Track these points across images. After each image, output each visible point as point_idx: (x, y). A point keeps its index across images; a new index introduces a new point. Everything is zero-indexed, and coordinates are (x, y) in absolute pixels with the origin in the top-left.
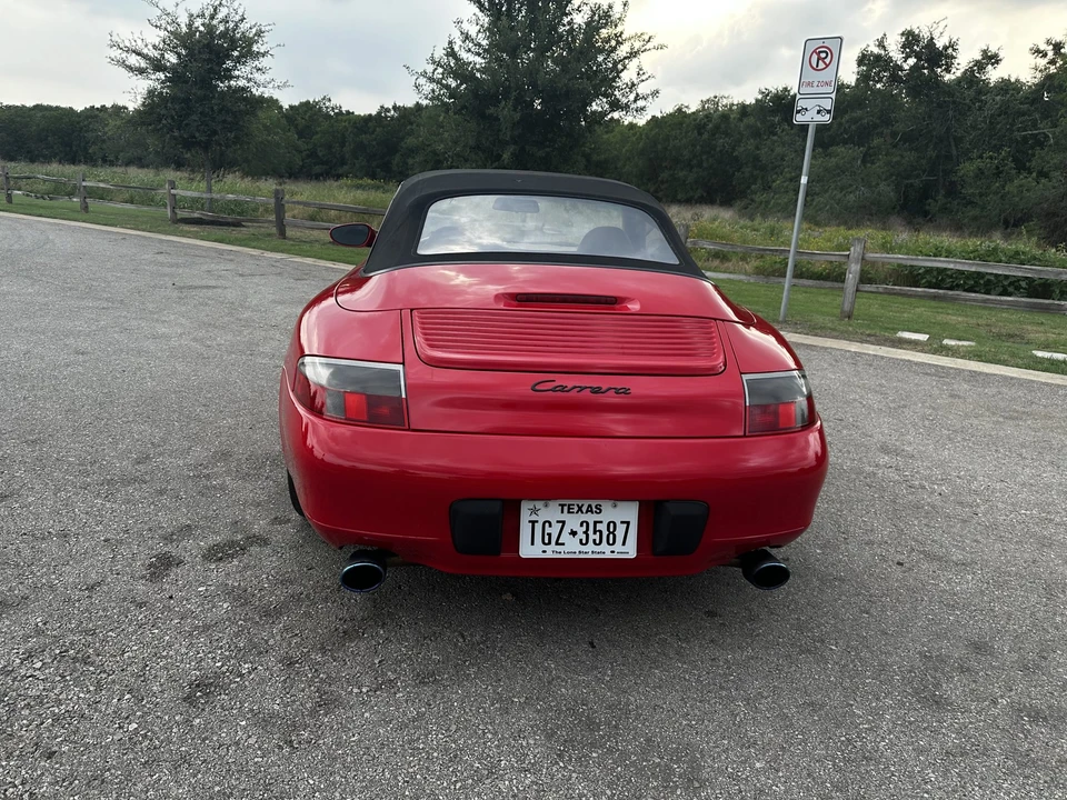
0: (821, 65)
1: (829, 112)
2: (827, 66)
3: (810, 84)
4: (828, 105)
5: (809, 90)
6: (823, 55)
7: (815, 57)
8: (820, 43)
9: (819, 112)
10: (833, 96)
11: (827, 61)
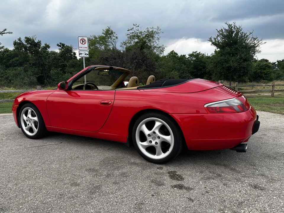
0: (83, 43)
1: (88, 54)
2: (85, 43)
3: (81, 47)
4: (87, 53)
5: (81, 49)
6: (83, 41)
7: (81, 41)
8: (82, 38)
9: (85, 54)
10: (88, 51)
11: (85, 42)
